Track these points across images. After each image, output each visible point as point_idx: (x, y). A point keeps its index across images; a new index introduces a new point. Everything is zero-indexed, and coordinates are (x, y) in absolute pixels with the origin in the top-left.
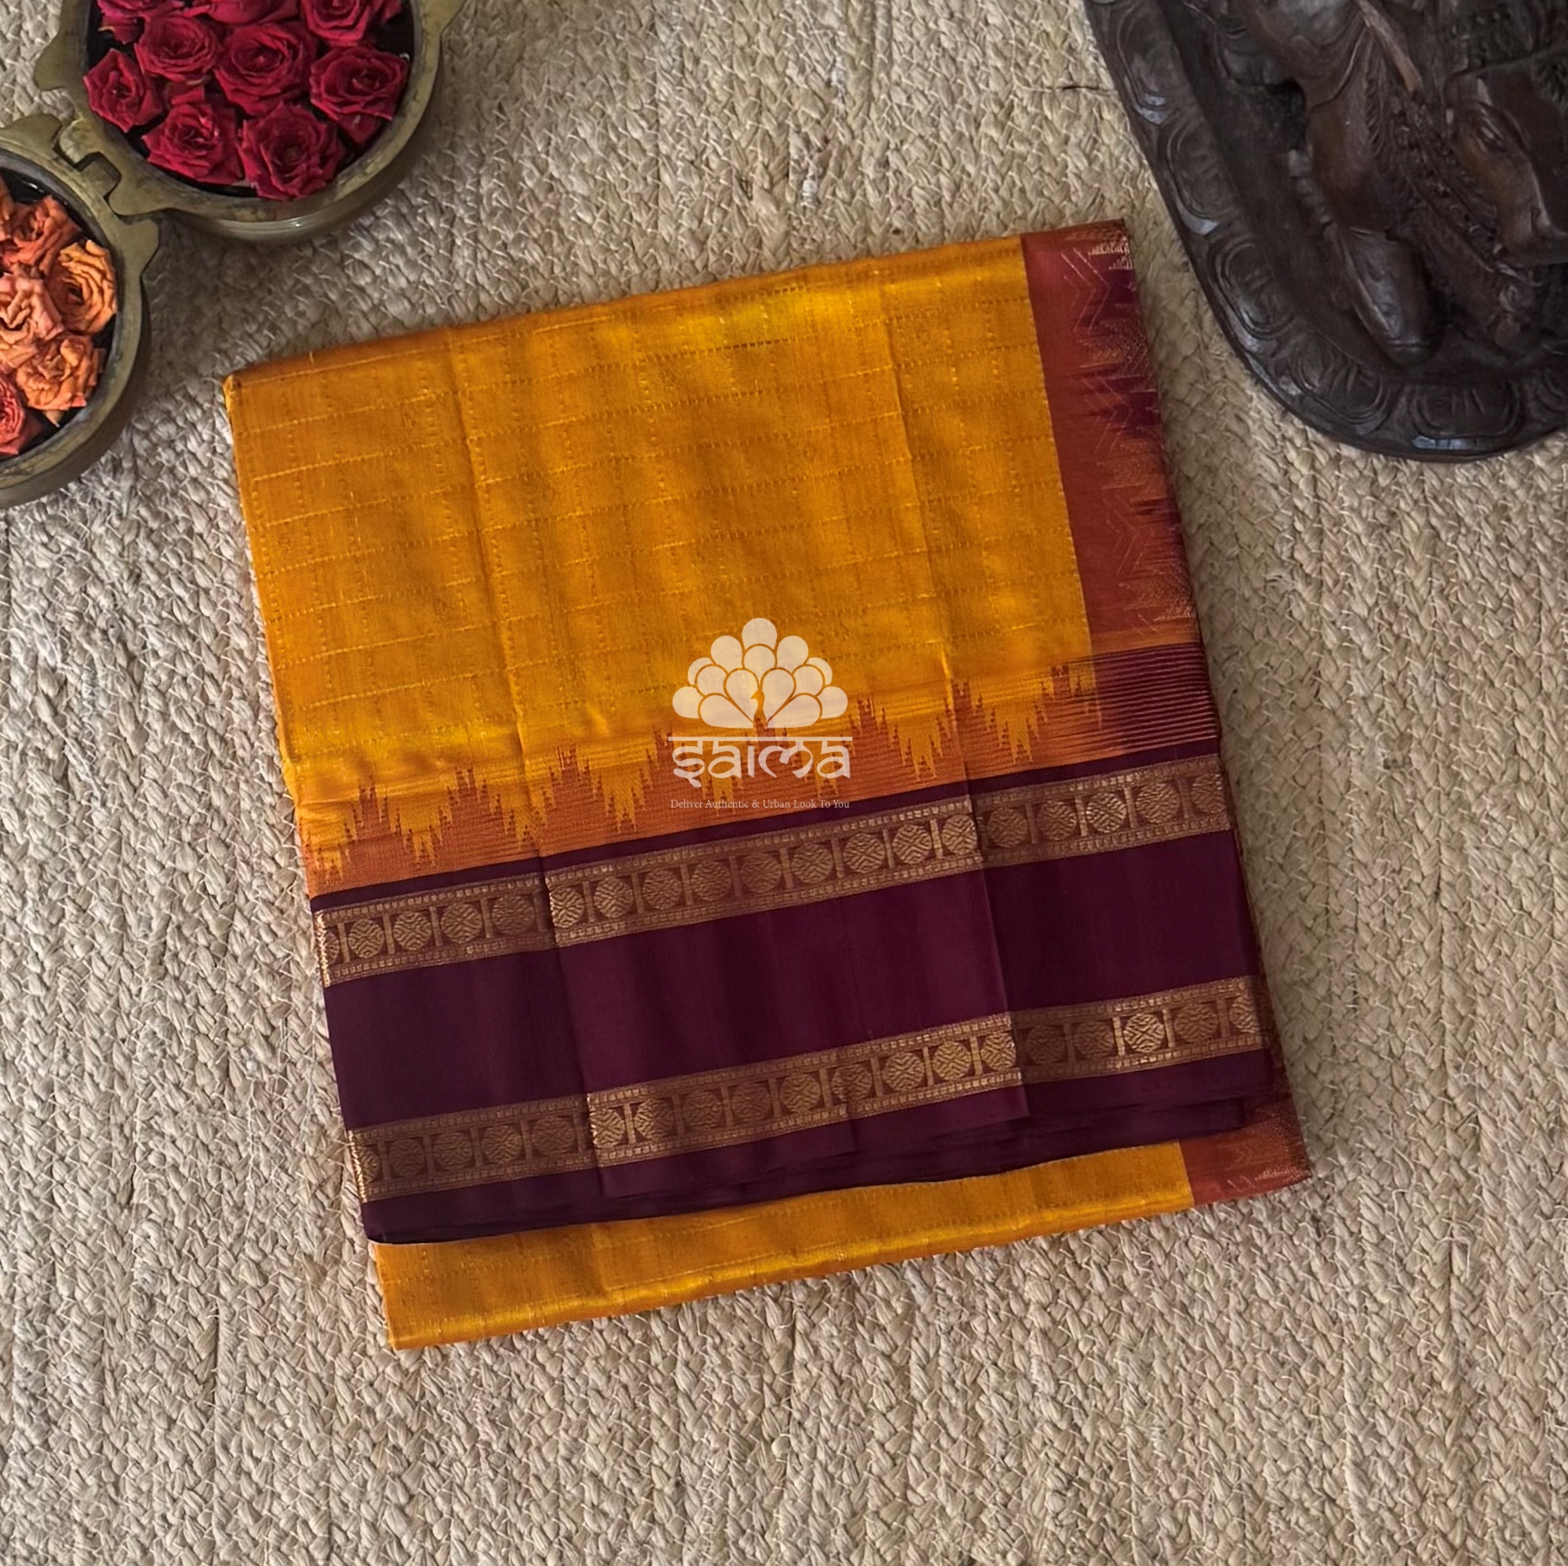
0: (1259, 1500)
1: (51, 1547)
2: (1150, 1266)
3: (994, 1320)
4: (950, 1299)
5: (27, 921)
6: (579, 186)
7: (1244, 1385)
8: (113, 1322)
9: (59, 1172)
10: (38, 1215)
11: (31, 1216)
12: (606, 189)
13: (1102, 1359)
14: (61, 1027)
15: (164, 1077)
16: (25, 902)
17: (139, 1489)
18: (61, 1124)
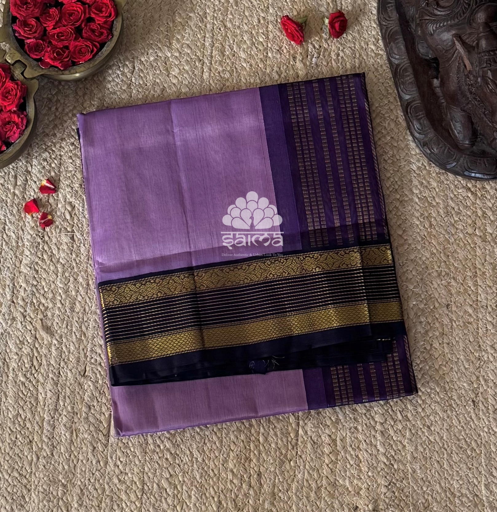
0: (453, 493)
1: (51, 488)
2: (417, 412)
3: (365, 426)
4: (351, 418)
5: (58, 283)
6: (243, 55)
7: (448, 454)
8: (77, 414)
9: (62, 364)
10: (55, 379)
11: (52, 379)
12: (251, 56)
13: (401, 442)
14: (66, 318)
15: (98, 334)
16: (58, 277)
17: (82, 470)
18: (64, 348)
